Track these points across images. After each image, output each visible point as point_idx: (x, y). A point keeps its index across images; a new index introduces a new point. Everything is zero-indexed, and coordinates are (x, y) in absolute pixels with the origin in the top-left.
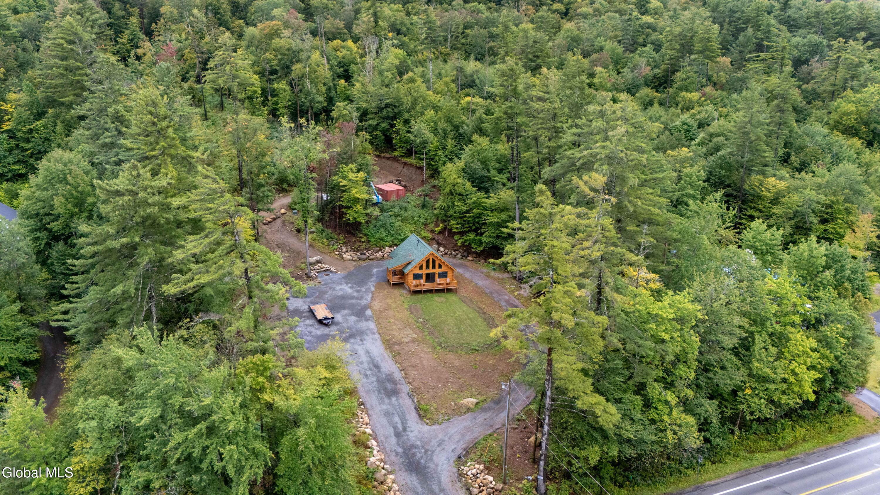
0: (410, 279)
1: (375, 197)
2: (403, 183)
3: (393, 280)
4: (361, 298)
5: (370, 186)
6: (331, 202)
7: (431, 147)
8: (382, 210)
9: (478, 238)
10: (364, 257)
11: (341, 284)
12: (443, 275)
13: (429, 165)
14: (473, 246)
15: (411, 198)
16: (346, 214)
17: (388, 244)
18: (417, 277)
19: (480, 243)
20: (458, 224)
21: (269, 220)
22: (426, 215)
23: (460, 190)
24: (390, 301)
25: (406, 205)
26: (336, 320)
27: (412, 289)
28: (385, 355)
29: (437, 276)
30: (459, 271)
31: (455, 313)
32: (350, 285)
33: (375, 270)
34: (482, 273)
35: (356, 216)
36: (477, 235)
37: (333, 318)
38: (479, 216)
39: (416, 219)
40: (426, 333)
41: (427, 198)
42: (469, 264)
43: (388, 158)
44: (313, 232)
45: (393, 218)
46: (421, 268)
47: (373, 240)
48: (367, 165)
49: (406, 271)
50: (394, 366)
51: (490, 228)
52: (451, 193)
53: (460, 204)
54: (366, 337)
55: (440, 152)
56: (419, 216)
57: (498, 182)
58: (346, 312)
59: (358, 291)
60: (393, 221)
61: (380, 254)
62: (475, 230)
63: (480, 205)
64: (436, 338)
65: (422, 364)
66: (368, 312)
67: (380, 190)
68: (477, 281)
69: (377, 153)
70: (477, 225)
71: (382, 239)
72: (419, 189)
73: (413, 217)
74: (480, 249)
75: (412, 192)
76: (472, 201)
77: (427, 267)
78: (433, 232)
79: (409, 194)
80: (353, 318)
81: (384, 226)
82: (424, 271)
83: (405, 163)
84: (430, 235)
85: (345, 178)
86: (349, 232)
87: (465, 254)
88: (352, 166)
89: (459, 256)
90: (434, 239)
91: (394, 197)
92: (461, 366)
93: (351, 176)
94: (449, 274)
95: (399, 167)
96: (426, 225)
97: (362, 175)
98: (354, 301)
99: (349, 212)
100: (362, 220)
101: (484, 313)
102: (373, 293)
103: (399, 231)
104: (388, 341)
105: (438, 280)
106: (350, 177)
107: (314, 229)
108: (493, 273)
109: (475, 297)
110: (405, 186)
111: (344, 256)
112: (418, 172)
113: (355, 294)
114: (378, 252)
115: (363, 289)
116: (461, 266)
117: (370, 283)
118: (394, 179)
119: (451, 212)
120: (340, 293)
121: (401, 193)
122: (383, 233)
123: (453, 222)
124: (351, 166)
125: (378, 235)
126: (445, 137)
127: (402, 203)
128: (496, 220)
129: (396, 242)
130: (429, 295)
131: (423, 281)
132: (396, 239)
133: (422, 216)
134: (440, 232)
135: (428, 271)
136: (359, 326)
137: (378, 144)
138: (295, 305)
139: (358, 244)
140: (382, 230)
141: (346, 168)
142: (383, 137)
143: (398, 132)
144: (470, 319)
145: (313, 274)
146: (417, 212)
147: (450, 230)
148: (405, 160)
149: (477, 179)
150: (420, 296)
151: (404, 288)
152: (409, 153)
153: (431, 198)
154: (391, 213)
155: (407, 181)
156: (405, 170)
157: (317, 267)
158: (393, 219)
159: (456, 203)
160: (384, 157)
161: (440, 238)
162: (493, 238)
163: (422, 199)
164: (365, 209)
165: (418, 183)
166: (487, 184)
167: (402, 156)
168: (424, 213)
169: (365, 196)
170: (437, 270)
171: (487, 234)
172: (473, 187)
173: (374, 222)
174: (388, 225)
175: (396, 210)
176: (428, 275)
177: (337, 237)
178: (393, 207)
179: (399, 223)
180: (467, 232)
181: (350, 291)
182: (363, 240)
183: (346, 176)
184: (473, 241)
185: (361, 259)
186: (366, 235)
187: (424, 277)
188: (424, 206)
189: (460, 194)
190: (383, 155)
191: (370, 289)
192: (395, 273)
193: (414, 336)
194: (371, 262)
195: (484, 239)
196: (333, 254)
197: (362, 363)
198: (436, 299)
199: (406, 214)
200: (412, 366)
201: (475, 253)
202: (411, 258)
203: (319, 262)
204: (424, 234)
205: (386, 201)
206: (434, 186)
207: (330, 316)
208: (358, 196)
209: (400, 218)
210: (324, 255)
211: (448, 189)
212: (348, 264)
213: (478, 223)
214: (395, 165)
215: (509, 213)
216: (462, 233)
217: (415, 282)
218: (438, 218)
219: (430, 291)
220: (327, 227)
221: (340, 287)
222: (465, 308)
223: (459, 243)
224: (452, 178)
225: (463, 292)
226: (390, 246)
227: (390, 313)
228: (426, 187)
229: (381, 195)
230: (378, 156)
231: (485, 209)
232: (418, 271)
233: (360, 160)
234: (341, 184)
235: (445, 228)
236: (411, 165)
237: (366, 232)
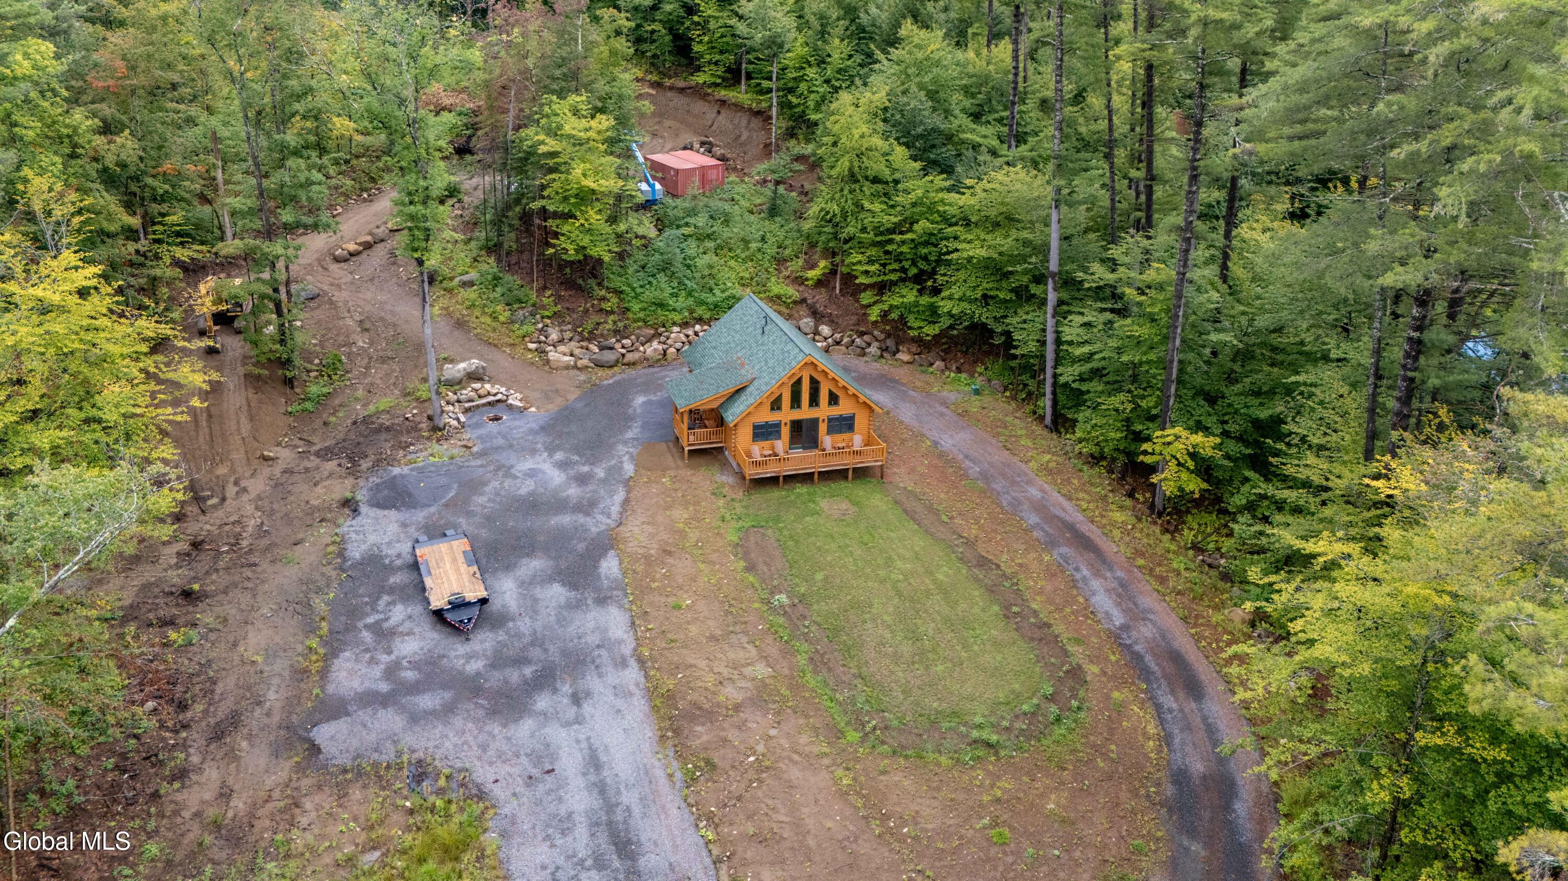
0: (743, 439)
1: (644, 186)
2: (718, 151)
3: (691, 439)
4: (587, 507)
5: (628, 155)
6: (518, 201)
7: (789, 58)
8: (661, 224)
9: (925, 300)
10: (610, 356)
11: (534, 452)
12: (844, 424)
13: (785, 105)
14: (912, 321)
15: (740, 189)
16: (556, 235)
17: (677, 318)
18: (764, 432)
19: (933, 313)
20: (871, 262)
21: (352, 247)
22: (781, 234)
23: (878, 167)
24: (680, 514)
25: (727, 206)
26: (495, 605)
27: (751, 472)
28: (659, 773)
29: (823, 428)
30: (881, 398)
31: (889, 562)
32: (559, 456)
33: (640, 400)
34: (944, 403)
35: (586, 241)
36: (921, 292)
37: (483, 601)
38: (930, 240)
39: (754, 246)
40: (802, 660)
41: (781, 189)
42: (902, 373)
43: (682, 90)
44: (471, 284)
45: (692, 243)
46: (776, 405)
47: (636, 307)
48: (621, 97)
49: (732, 415)
50: (692, 838)
51: (962, 275)
52: (852, 177)
53: (877, 207)
54: (592, 682)
55: (811, 72)
56: (763, 239)
57: (976, 147)
58: (534, 565)
59: (582, 480)
60: (692, 252)
61: (656, 346)
62: (919, 279)
63: (931, 209)
64: (840, 683)
65: (797, 825)
66: (610, 566)
67: (657, 167)
68: (934, 435)
69: (654, 78)
70: (922, 265)
71: (661, 305)
72: (762, 166)
73: (746, 242)
74: (931, 330)
75: (742, 173)
76: (912, 197)
77: (796, 401)
78: (799, 281)
79: (733, 178)
80: (556, 593)
81: (665, 267)
82: (787, 415)
83: (723, 102)
84: (791, 292)
85: (554, 133)
86: (570, 284)
87: (890, 343)
88: (579, 99)
89: (874, 349)
90: (804, 300)
91: (694, 188)
92: (945, 834)
93: (572, 126)
94: (861, 422)
95: (708, 112)
96: (780, 261)
97: (604, 122)
98: (566, 520)
99: (566, 228)
100: (600, 251)
101: (983, 563)
102: (628, 483)
103: (709, 281)
104: (670, 697)
105: (827, 441)
106: (567, 129)
107: (473, 275)
108: (975, 405)
109: (940, 496)
110: (722, 158)
111: (553, 355)
112: (756, 123)
113: (573, 492)
114: (649, 340)
115: (600, 472)
116: (883, 381)
117: (621, 449)
118: (696, 141)
119: (850, 230)
120: (526, 487)
121: (712, 175)
122: (663, 288)
123: (856, 257)
124: (573, 98)
125: (649, 295)
126: (823, 34)
127: (716, 204)
128: (982, 253)
129: (700, 311)
130: (801, 489)
131: (780, 445)
132: (702, 303)
133: (771, 240)
134: (820, 283)
135: (797, 415)
136: (572, 630)
137: (655, 56)
138: (372, 538)
139: (596, 318)
140: (662, 277)
141: (562, 107)
142: (668, 38)
143: (704, 27)
144: (944, 591)
145: (452, 416)
146: (756, 226)
147: (848, 278)
148: (723, 93)
149: (921, 136)
150: (775, 494)
151: (725, 464)
152: (733, 76)
153: (791, 188)
154: (686, 230)
155: (728, 145)
156: (724, 120)
157: (467, 393)
158: (692, 248)
159: (867, 205)
160: (671, 88)
161: (820, 298)
162: (971, 301)
163: (768, 191)
164: (613, 220)
165: (755, 149)
166: (948, 152)
167: (716, 85)
168: (776, 230)
169: (610, 184)
170: (824, 411)
171: (956, 291)
172: (914, 158)
173: (640, 256)
174: (678, 266)
175: (701, 220)
176: (797, 426)
177: (533, 296)
178: (693, 212)
179: (710, 258)
180: (894, 283)
181: (556, 477)
182: (607, 306)
183: (560, 127)
184: (909, 308)
185: (599, 365)
186: (618, 292)
187: (785, 431)
188: (773, 212)
189: (876, 180)
190: (668, 82)
191: (619, 468)
192: (697, 418)
193: (761, 670)
194: (631, 372)
195: (945, 306)
196: (519, 350)
197: (565, 824)
198: (824, 504)
199: (726, 233)
200: (760, 839)
201: (918, 341)
202: (746, 374)
203: (474, 376)
204: (778, 287)
205: (675, 196)
206: (799, 158)
207: (473, 593)
208: (589, 183)
209: (710, 244)
210: (494, 354)
211: (843, 165)
212: (562, 381)
213: (925, 258)
214: (699, 106)
215: (1025, 234)
216: (881, 288)
217: (758, 450)
218: (813, 245)
219: (806, 478)
220: (510, 268)
221: (527, 464)
222: (919, 542)
223: (874, 314)
224: (856, 133)
225: (901, 477)
226: (685, 325)
227: (682, 566)
228: (779, 160)
229: (662, 181)
230: (657, 85)
231: (947, 221)
232: (766, 416)
233: (601, 86)
234: (542, 149)
235: (833, 272)
236: (738, 107)
237: (617, 282)
